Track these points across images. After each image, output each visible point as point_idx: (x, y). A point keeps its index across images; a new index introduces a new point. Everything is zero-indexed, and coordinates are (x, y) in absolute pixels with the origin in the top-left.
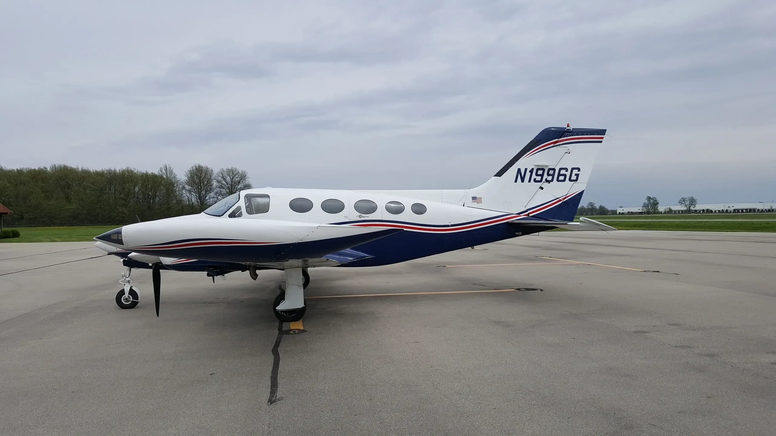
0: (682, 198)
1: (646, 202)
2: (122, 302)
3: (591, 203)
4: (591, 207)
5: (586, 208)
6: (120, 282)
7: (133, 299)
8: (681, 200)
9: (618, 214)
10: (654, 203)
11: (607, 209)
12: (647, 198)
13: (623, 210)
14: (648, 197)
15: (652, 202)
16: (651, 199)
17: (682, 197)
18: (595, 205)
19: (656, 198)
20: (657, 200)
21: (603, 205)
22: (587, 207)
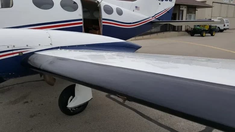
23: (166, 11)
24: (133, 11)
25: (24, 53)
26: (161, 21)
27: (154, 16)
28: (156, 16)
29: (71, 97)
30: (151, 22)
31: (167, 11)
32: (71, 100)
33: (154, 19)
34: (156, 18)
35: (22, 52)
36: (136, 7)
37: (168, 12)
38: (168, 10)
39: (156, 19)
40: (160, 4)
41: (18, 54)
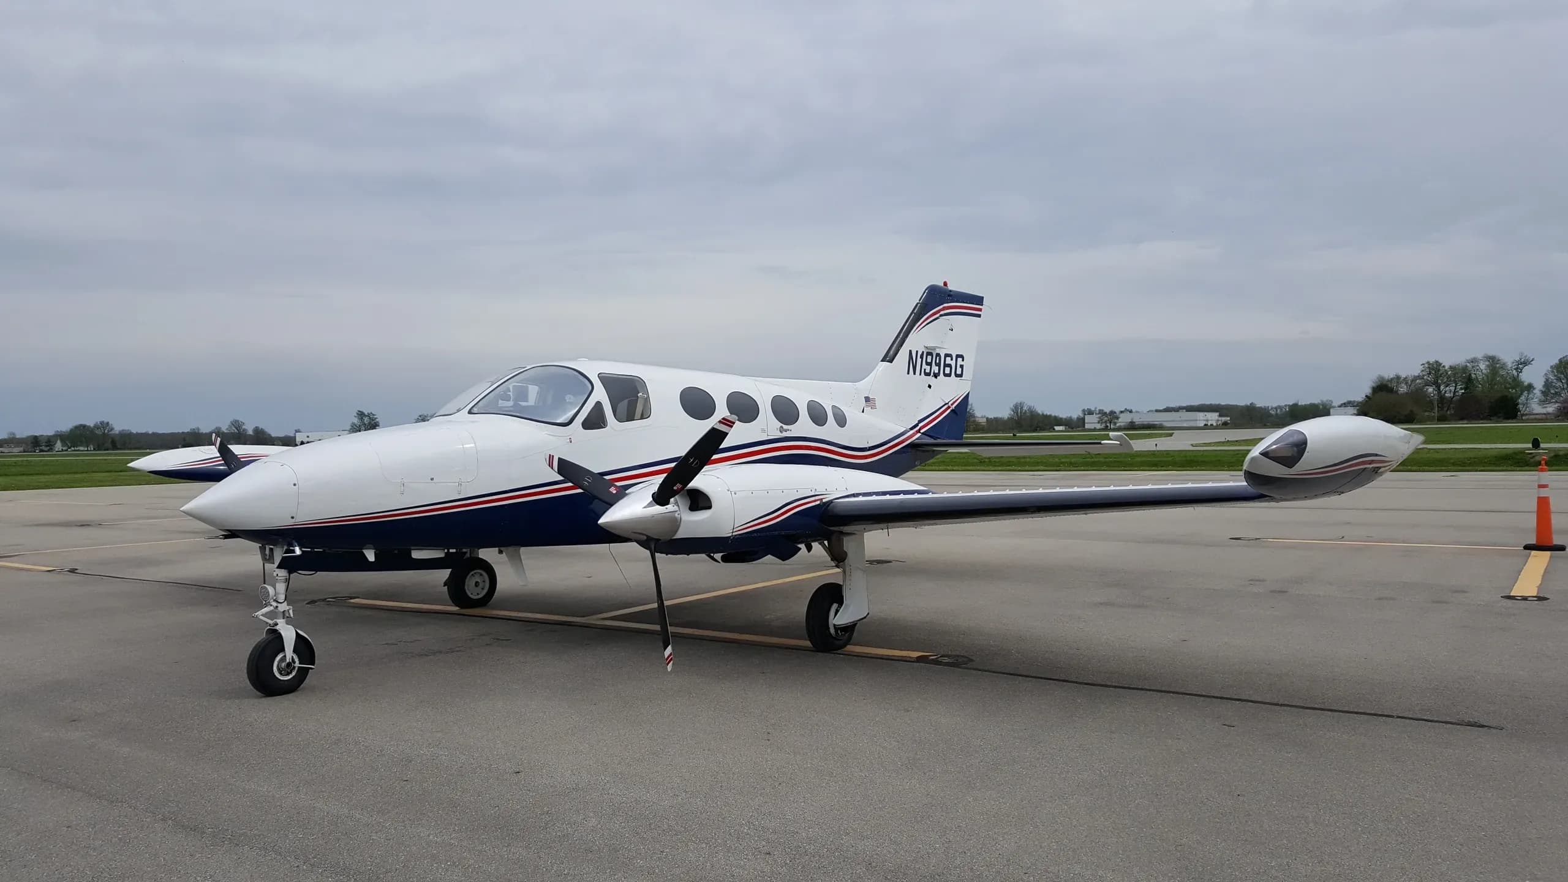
0: (420, 416)
1: (356, 421)
2: (275, 676)
3: (237, 421)
4: (236, 430)
5: (226, 431)
6: (261, 617)
7: (300, 664)
8: (418, 418)
9: (299, 444)
10: (370, 423)
11: (269, 435)
12: (358, 414)
13: (308, 437)
14: (360, 411)
15: (367, 421)
16: (365, 416)
17: (420, 414)
18: (243, 427)
19: (374, 415)
20: (376, 418)
21: (261, 426)
22: (227, 429)
23: (949, 407)
24: (863, 412)
25: (824, 501)
26: (939, 441)
27: (916, 425)
28: (921, 425)
29: (835, 606)
30: (913, 446)
31: (949, 411)
32: (837, 612)
33: (919, 434)
34: (922, 431)
35: (822, 499)
36: (867, 399)
37: (952, 411)
38: (952, 405)
39: (922, 433)
40: (930, 386)
41: (818, 502)
